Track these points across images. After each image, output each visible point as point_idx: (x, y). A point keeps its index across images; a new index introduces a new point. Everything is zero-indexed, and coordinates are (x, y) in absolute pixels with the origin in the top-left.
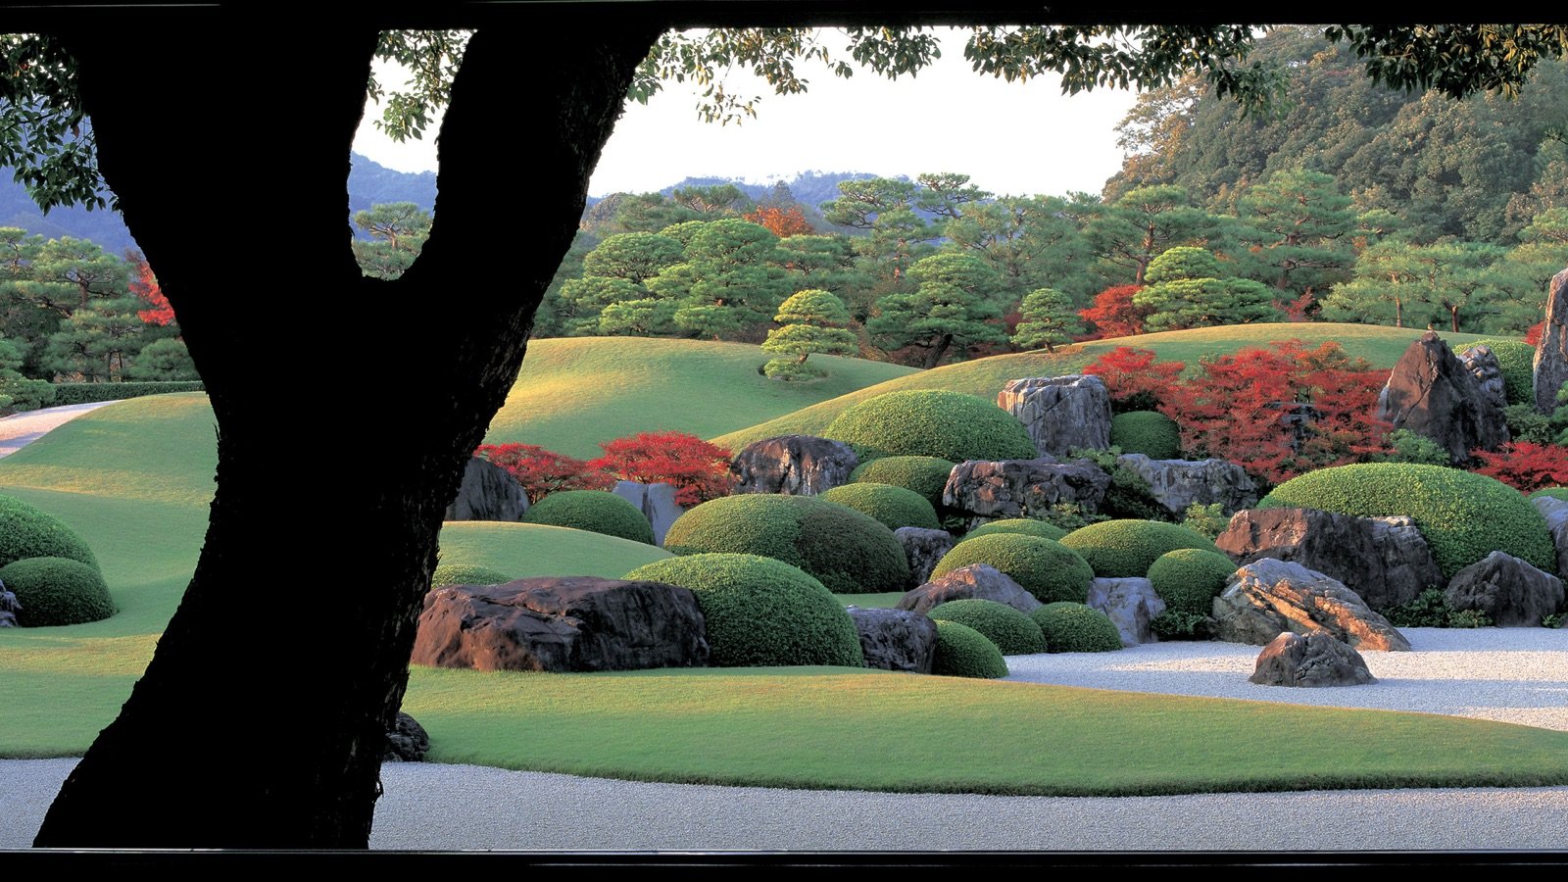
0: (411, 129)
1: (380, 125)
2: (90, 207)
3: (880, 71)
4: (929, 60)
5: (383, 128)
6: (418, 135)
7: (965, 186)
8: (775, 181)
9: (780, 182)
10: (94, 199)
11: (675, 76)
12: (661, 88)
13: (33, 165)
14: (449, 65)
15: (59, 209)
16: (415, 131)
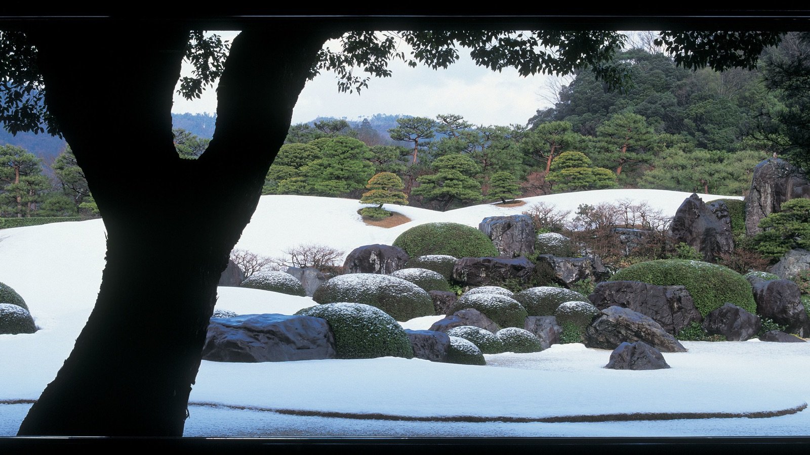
0: (195, 94)
1: (180, 92)
2: (36, 133)
3: (429, 65)
4: (454, 60)
5: (182, 94)
6: (198, 97)
7: (460, 121)
8: (362, 119)
9: (365, 119)
10: (38, 128)
11: (326, 68)
12: (319, 73)
13: (8, 113)
14: (213, 62)
15: (20, 134)
16: (197, 94)
